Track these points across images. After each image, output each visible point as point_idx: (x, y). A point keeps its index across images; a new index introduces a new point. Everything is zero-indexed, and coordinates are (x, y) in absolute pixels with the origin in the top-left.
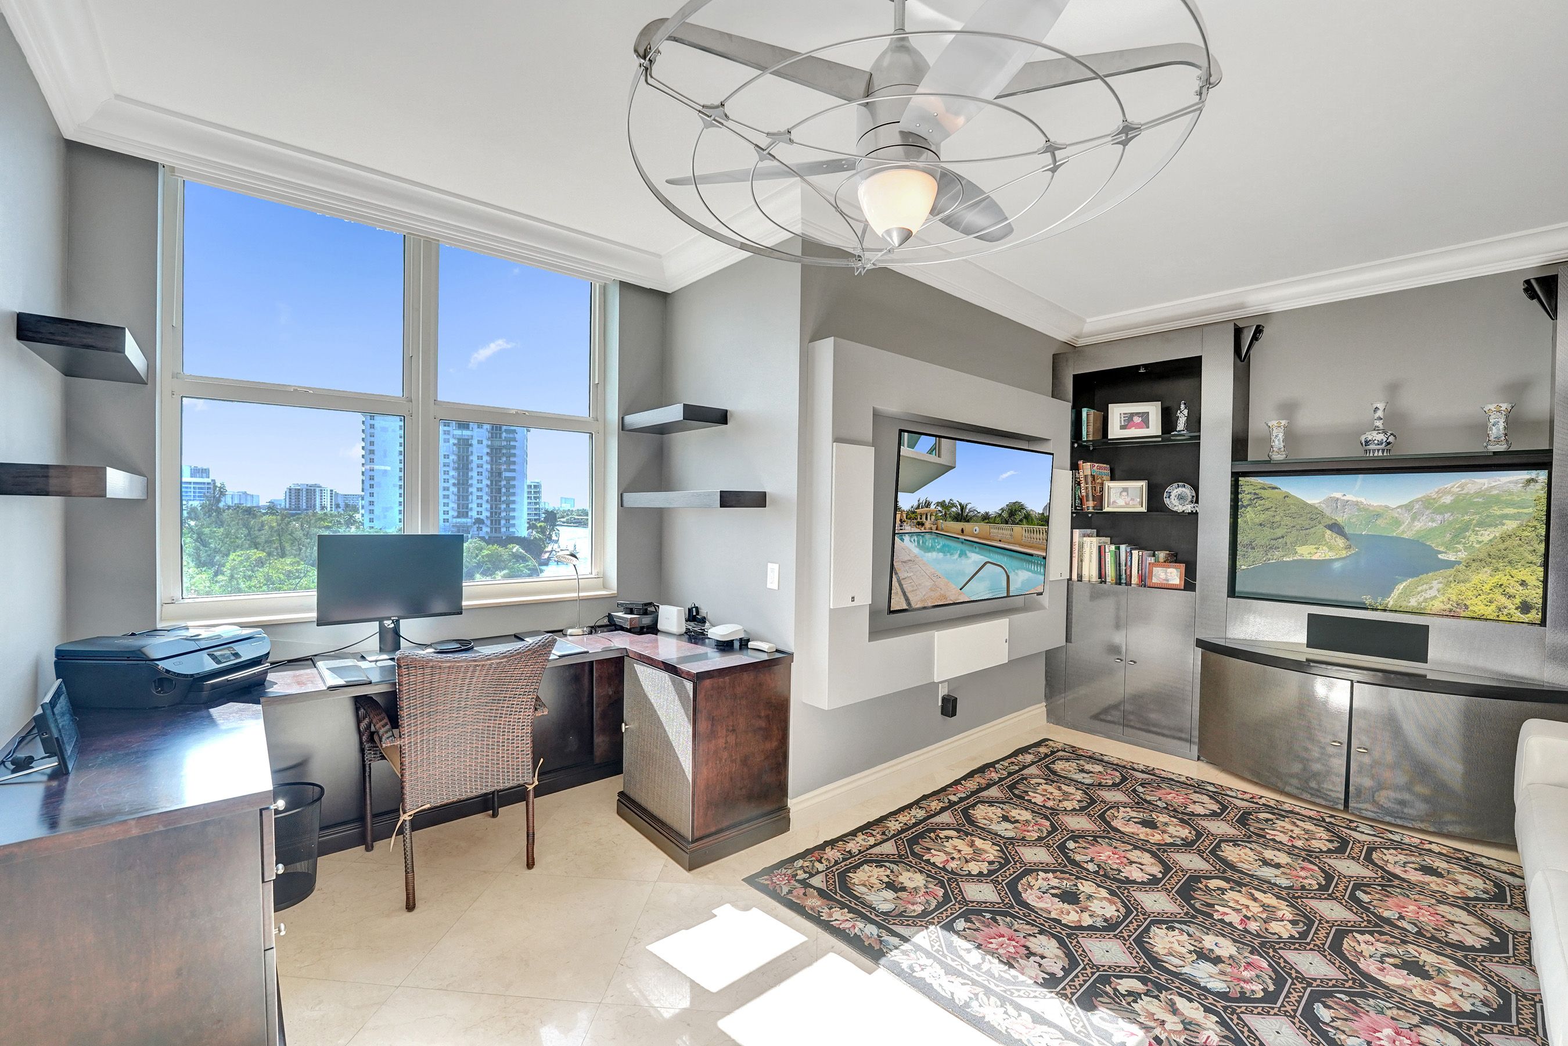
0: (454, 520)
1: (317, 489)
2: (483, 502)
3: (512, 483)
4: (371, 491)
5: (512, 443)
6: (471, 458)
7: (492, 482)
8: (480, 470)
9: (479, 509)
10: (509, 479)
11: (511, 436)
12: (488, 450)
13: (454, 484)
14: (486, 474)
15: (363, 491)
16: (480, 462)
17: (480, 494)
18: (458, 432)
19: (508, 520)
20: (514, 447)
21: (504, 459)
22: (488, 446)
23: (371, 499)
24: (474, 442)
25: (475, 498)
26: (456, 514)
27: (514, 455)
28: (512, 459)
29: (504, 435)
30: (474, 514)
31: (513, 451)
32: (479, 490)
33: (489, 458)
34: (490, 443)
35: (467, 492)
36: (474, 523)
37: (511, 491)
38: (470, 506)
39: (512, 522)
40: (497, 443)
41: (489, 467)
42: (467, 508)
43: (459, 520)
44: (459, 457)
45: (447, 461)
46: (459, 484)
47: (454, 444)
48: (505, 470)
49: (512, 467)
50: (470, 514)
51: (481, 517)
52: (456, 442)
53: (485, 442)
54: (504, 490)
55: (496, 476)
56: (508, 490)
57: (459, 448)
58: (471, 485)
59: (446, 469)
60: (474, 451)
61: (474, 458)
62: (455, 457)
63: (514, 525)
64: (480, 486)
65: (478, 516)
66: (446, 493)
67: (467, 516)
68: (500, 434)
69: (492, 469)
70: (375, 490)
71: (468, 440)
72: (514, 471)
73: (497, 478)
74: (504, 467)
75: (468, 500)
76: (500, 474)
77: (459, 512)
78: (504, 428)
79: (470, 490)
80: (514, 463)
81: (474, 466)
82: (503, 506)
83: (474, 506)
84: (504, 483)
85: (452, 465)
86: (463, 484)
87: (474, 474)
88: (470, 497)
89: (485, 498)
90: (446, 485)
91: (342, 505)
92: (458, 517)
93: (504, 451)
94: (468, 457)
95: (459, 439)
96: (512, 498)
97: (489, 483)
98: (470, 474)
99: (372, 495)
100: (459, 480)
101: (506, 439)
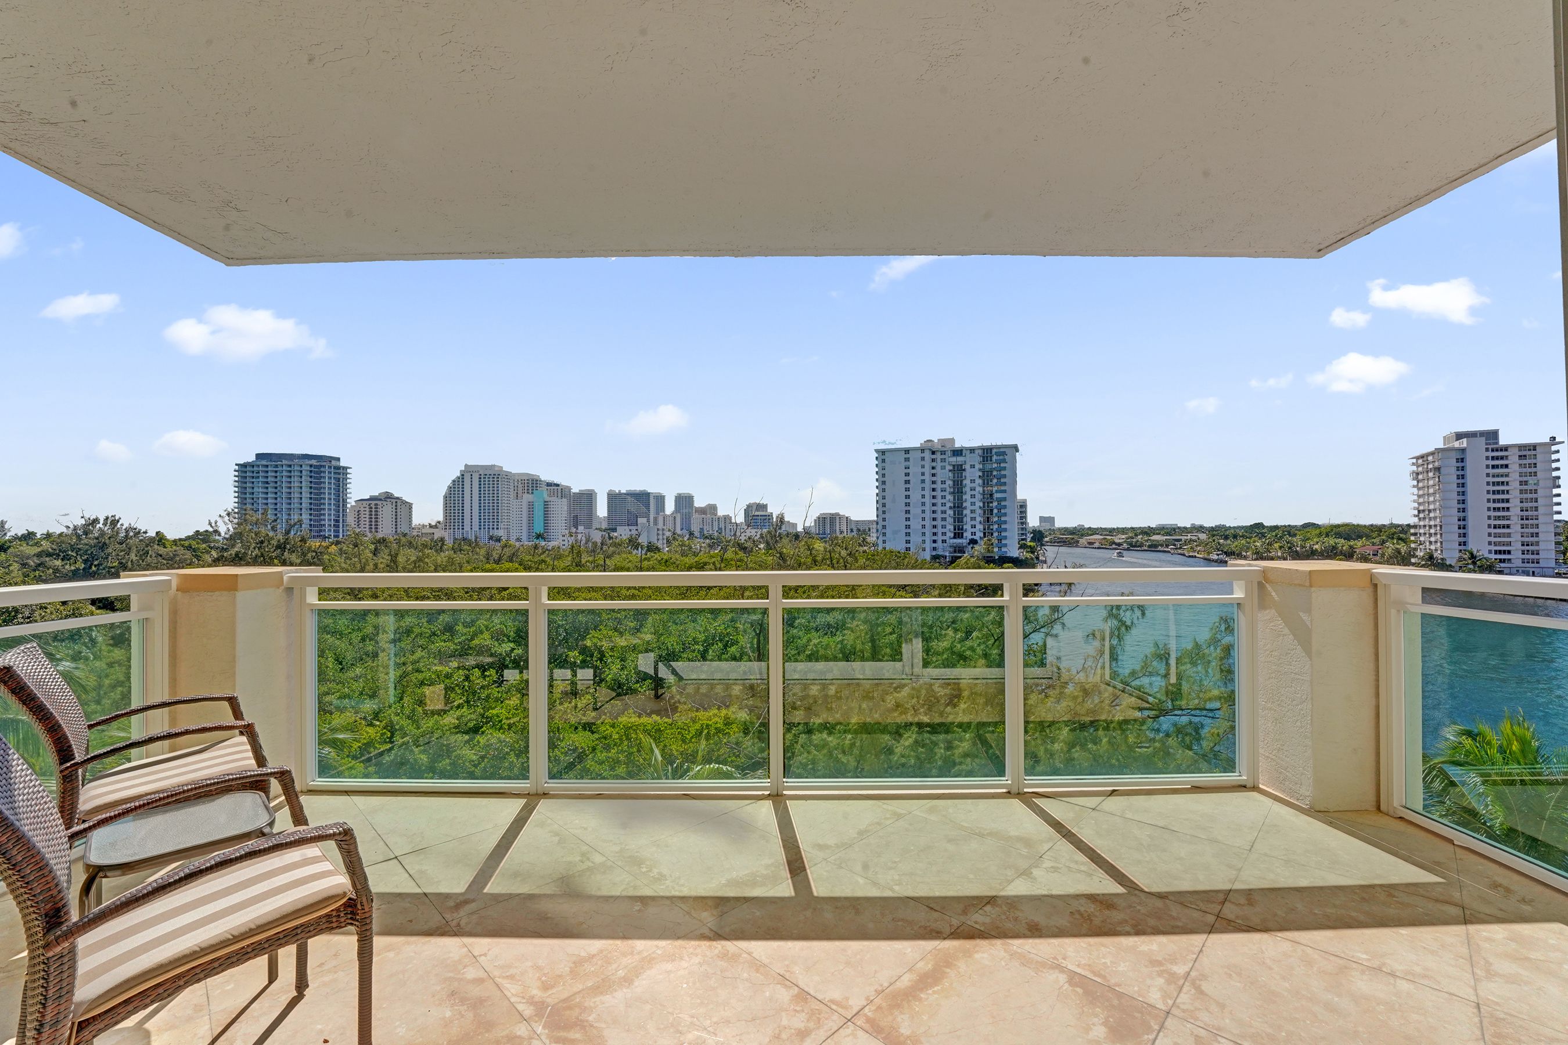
0: (951, 541)
1: (837, 517)
2: (977, 523)
3: (1003, 503)
4: (884, 516)
5: (1002, 465)
6: (964, 482)
7: (984, 503)
8: (973, 493)
9: (973, 530)
10: (1000, 500)
11: (1001, 457)
12: (981, 474)
13: (950, 508)
14: (979, 497)
15: (877, 516)
16: (973, 485)
17: (973, 515)
18: (953, 460)
19: (1000, 540)
20: (1005, 468)
21: (995, 481)
22: (980, 470)
23: (884, 523)
24: (967, 467)
25: (969, 519)
26: (952, 535)
27: (1005, 476)
28: (1003, 480)
29: (994, 458)
30: (968, 535)
31: (1003, 473)
32: (972, 511)
33: (980, 481)
34: (981, 466)
35: (962, 514)
36: (969, 544)
37: (1003, 511)
38: (965, 527)
39: (1004, 542)
40: (988, 467)
41: (981, 489)
42: (962, 529)
43: (955, 541)
44: (954, 481)
45: (943, 486)
46: (954, 507)
47: (950, 471)
48: (997, 492)
49: (1003, 488)
50: (965, 535)
51: (975, 537)
52: (951, 468)
53: (978, 466)
54: (995, 511)
55: (988, 498)
56: (999, 510)
57: (954, 474)
58: (965, 508)
59: (943, 494)
60: (968, 475)
61: (967, 482)
62: (951, 483)
63: (1005, 545)
64: (973, 508)
65: (973, 537)
66: (944, 516)
67: (962, 537)
68: (991, 457)
69: (984, 491)
70: (886, 516)
71: (961, 465)
72: (1005, 491)
73: (989, 500)
74: (995, 489)
75: (962, 522)
76: (991, 495)
77: (955, 534)
78: (994, 451)
79: (965, 512)
80: (1005, 484)
81: (967, 489)
82: (996, 527)
83: (968, 527)
84: (995, 504)
85: (948, 490)
86: (958, 507)
87: (966, 496)
88: (965, 519)
89: (979, 519)
90: (943, 508)
91: (855, 530)
92: (954, 538)
93: (995, 473)
94: (962, 481)
95: (954, 466)
96: (1003, 519)
97: (981, 505)
98: (964, 497)
99: (884, 520)
100: (954, 504)
101: (997, 462)
